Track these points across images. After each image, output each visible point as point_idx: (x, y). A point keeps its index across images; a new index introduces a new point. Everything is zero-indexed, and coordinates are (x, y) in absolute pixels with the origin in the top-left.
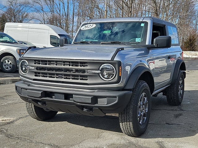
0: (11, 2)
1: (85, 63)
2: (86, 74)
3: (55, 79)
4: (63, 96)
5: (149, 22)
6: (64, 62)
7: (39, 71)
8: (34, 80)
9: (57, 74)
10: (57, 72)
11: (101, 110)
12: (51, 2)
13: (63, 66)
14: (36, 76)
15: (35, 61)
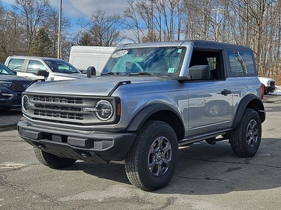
0: (97, 18)
1: (81, 99)
2: (81, 112)
3: (52, 118)
4: (60, 138)
5: (189, 47)
6: (61, 98)
7: (37, 108)
8: (33, 118)
9: (55, 113)
10: (54, 110)
11: (99, 156)
12: (148, 16)
13: (60, 103)
14: (35, 114)
15: (34, 96)
